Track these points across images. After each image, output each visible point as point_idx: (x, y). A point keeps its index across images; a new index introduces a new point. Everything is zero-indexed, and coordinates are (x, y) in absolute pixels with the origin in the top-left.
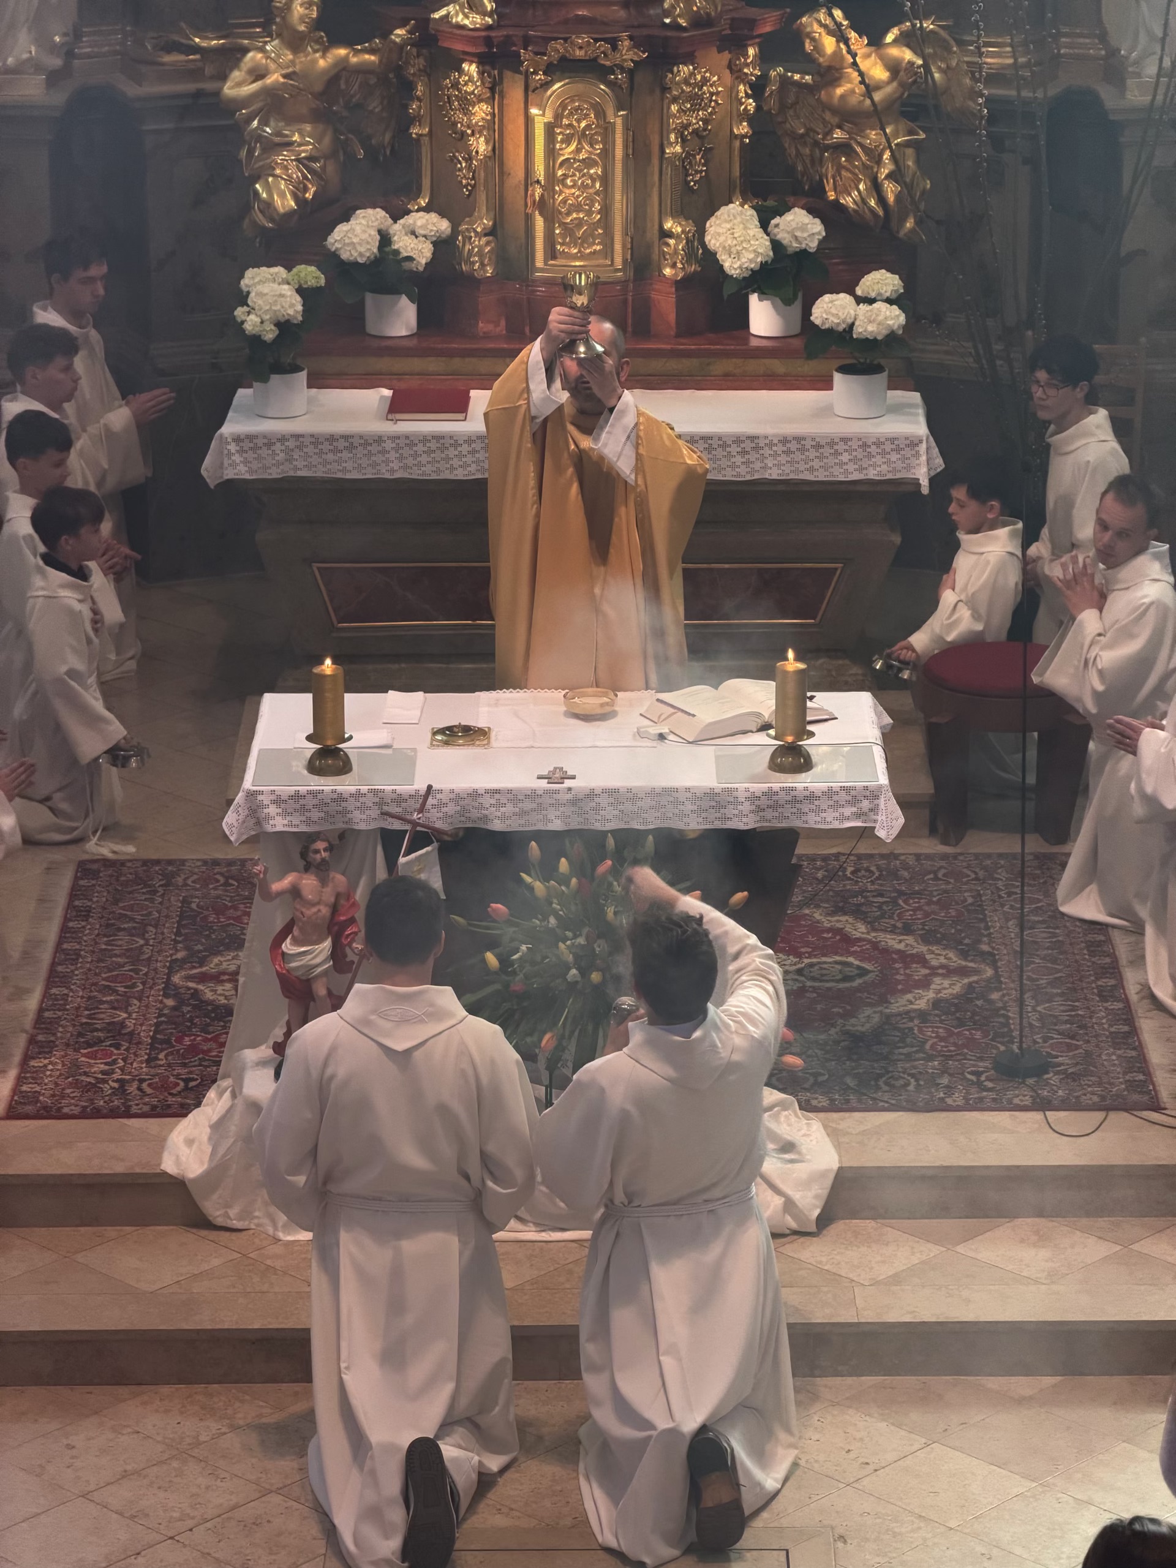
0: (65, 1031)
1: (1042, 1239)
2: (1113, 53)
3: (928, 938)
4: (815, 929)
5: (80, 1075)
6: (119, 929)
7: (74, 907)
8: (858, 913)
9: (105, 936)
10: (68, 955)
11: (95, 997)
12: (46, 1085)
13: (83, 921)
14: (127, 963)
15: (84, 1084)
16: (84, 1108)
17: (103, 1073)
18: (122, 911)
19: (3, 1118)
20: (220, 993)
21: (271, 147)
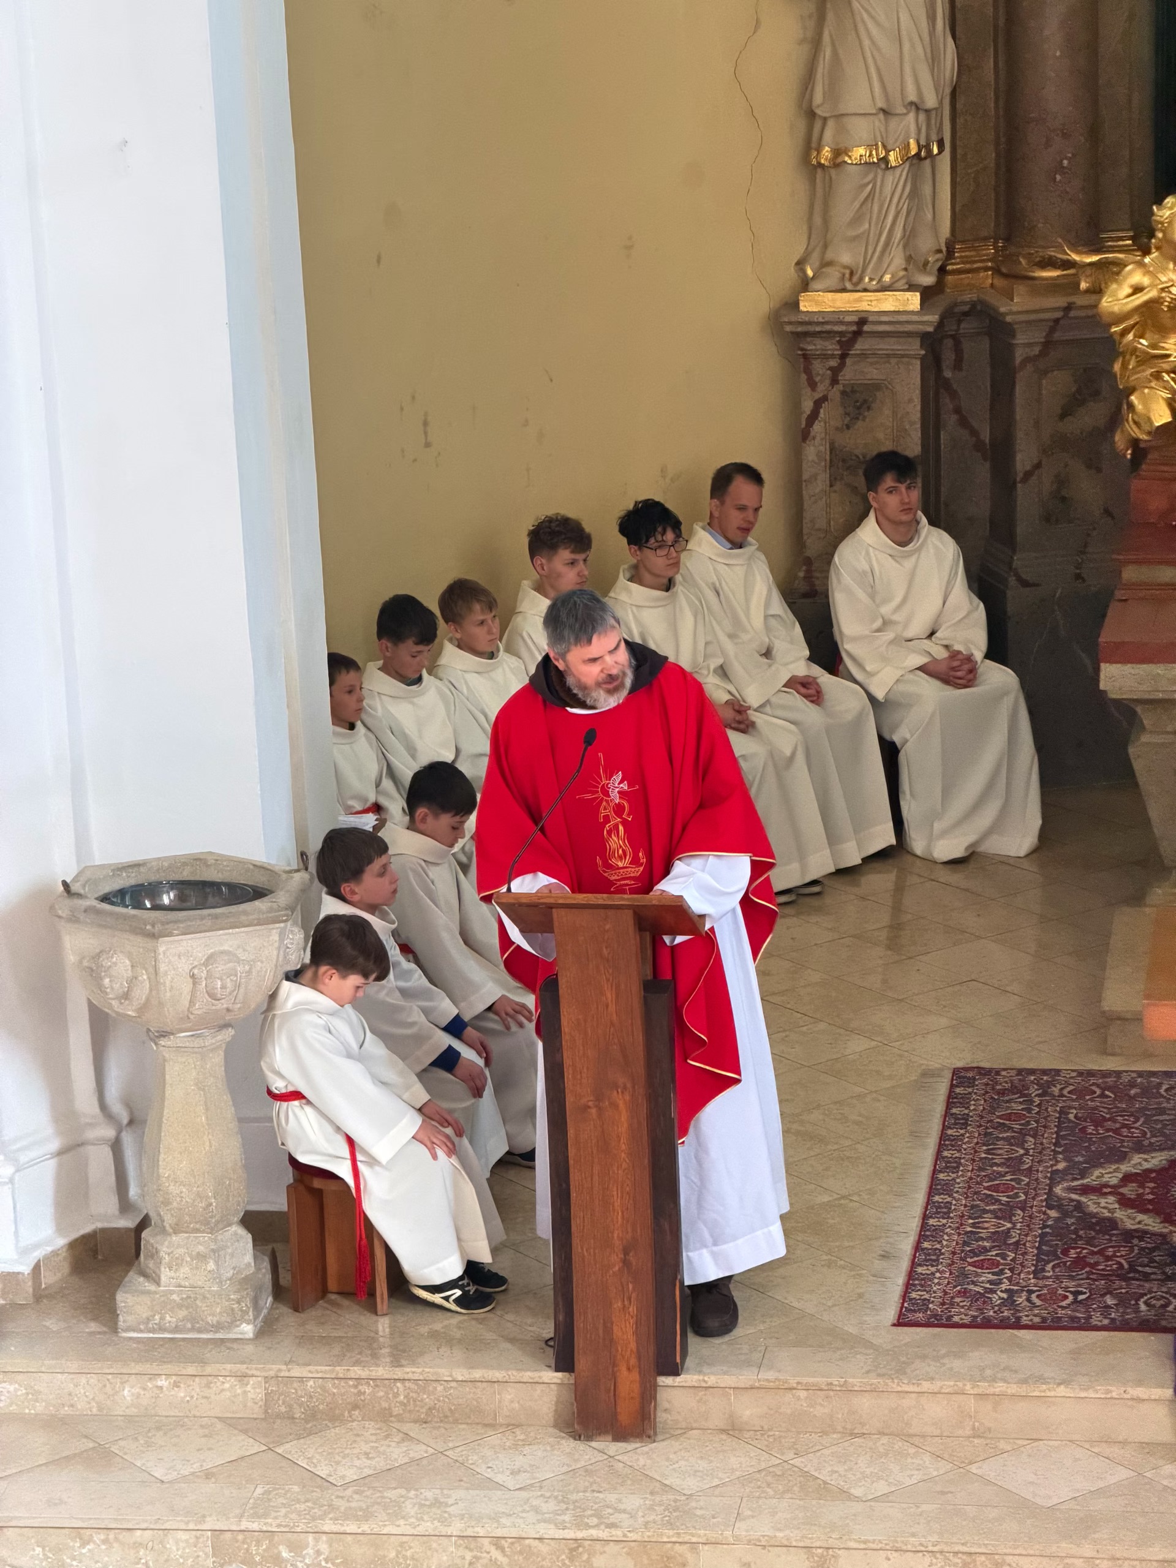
0: (949, 1242)
5: (968, 1284)
6: (998, 1139)
7: (952, 1114)
9: (984, 1145)
10: (949, 1162)
11: (977, 1206)
12: (935, 1292)
13: (961, 1129)
14: (1007, 1173)
15: (973, 1293)
16: (975, 1317)
17: (991, 1282)
18: (998, 1120)
19: (894, 1325)
20: (1103, 1206)
21: (1147, 359)
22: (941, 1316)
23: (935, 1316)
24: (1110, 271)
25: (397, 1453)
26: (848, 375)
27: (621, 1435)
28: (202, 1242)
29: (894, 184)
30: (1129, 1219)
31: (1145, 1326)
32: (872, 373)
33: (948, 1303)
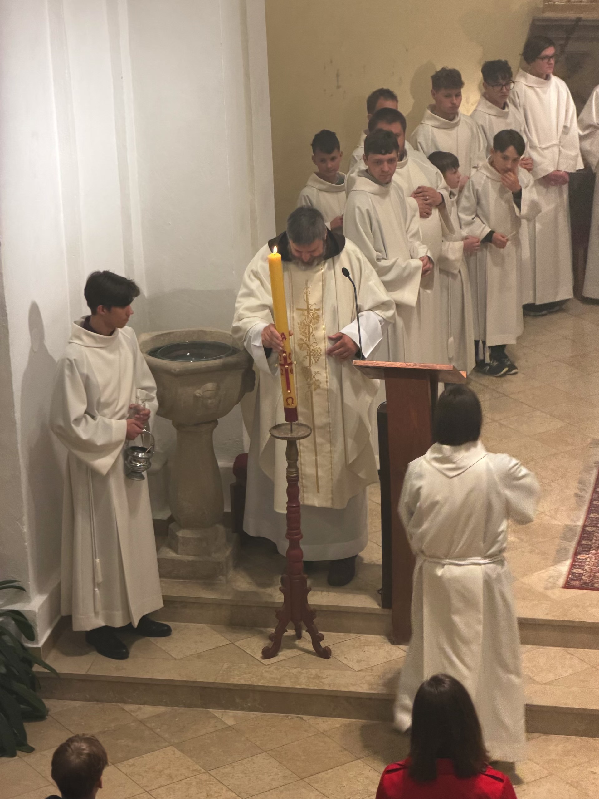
12: (586, 570)
19: (563, 588)
22: (589, 583)
23: (585, 583)
26: (569, 48)
32: (583, 48)
33: (592, 576)
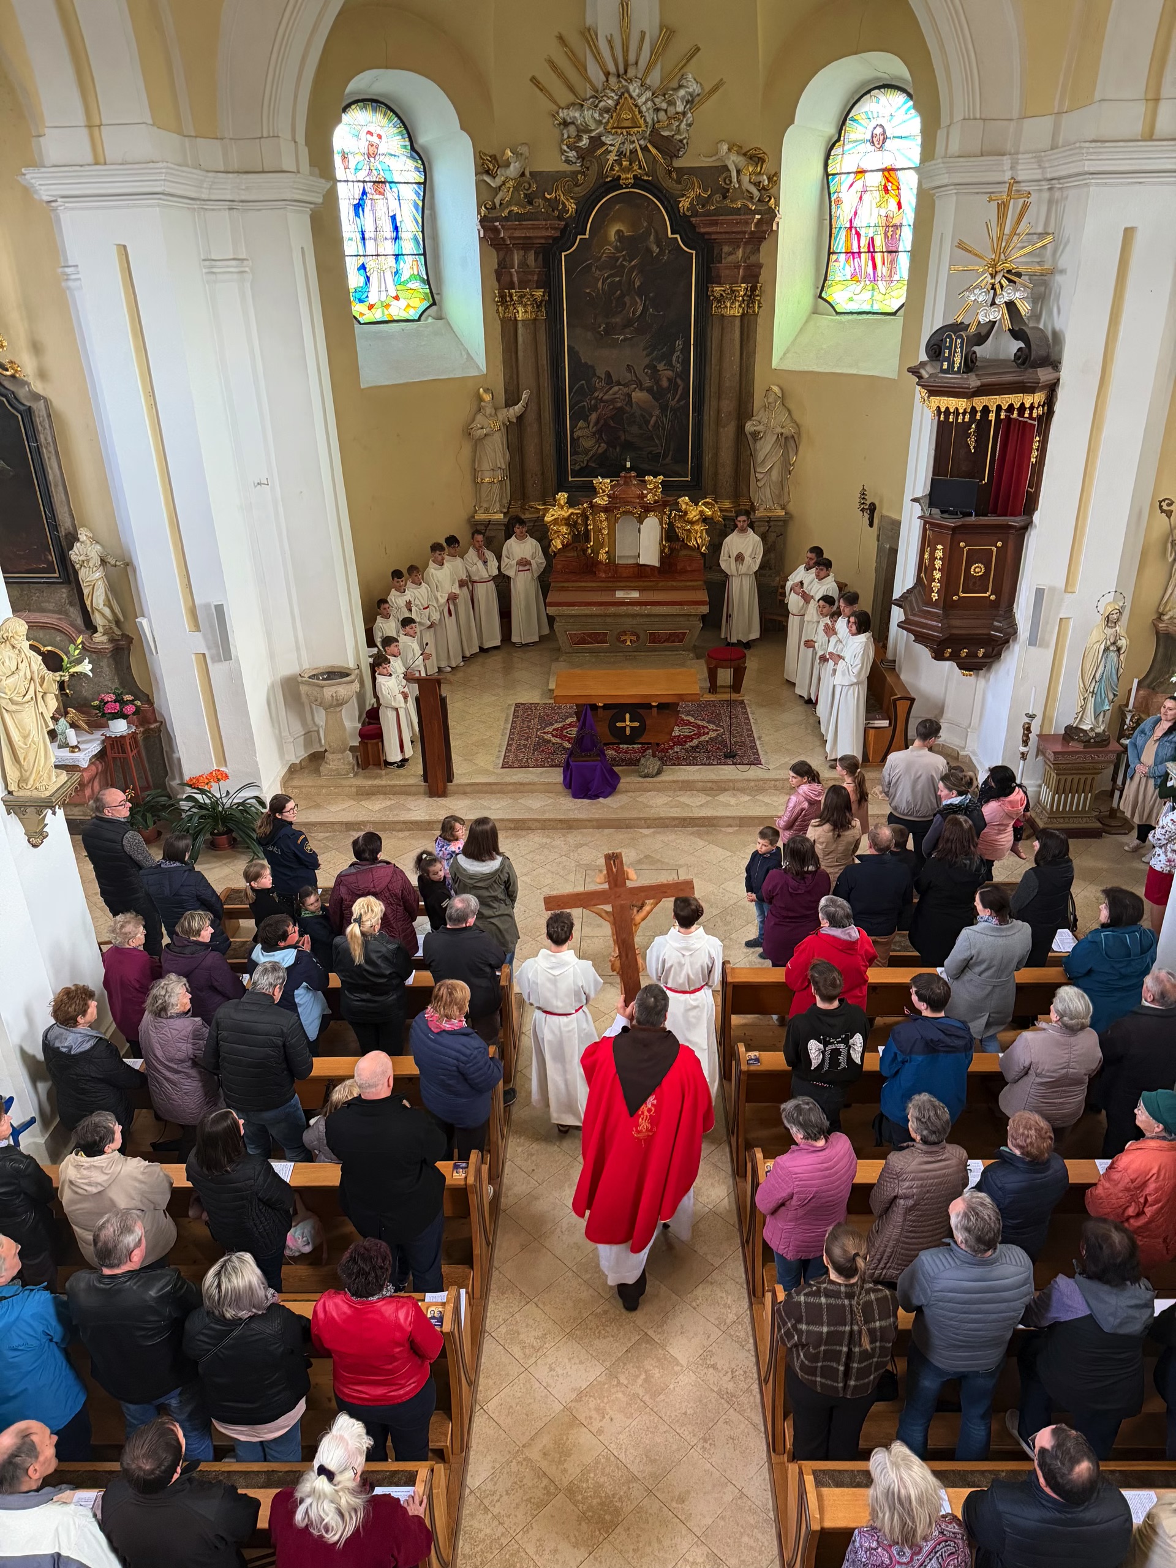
0: (514, 747)
1: (734, 795)
2: (753, 504)
3: (709, 722)
4: (683, 720)
5: (518, 757)
6: (525, 721)
7: (515, 715)
8: (693, 716)
9: (522, 722)
10: (514, 727)
11: (520, 738)
13: (517, 719)
14: (527, 729)
15: (519, 760)
16: (519, 765)
17: (523, 757)
18: (525, 716)
19: (501, 768)
20: (548, 737)
21: (556, 532)
22: (511, 765)
24: (546, 511)
25: (388, 803)
26: (487, 533)
27: (439, 796)
28: (340, 756)
29: (496, 488)
30: (554, 740)
31: (556, 766)
32: (492, 534)
33: (513, 762)
